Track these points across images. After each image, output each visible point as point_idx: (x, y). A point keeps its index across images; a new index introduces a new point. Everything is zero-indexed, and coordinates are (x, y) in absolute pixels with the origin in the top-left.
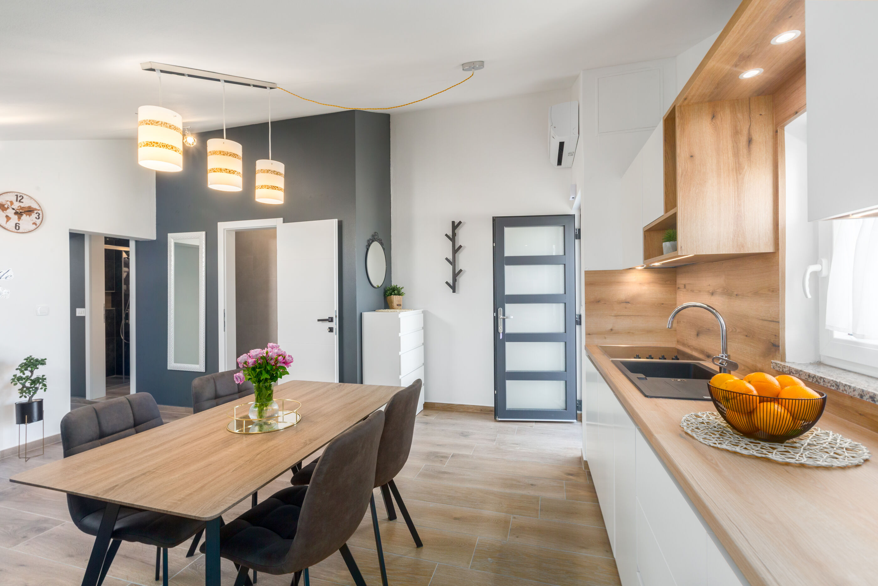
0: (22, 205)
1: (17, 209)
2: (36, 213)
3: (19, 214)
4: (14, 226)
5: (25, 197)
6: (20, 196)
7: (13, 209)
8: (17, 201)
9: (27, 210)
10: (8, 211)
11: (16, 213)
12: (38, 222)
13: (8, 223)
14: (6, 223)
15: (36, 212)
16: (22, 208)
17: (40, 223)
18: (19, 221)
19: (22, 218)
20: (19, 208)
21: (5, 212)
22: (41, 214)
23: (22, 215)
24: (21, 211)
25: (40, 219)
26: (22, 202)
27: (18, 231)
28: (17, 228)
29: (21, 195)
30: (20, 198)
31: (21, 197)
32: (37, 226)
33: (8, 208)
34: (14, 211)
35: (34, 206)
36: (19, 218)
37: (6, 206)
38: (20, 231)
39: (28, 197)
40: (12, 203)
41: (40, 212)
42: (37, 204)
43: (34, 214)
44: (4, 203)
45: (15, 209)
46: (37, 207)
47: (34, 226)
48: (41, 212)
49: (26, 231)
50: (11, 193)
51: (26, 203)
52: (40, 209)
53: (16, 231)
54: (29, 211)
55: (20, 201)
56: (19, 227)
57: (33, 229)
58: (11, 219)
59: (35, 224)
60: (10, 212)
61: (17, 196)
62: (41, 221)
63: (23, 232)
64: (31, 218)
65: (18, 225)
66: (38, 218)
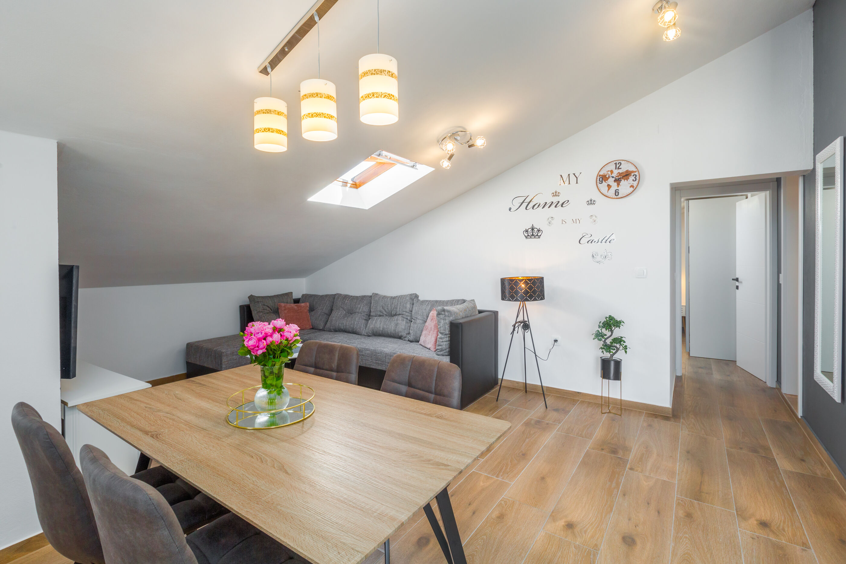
0: (620, 171)
1: (616, 177)
2: (633, 176)
3: (618, 181)
4: (614, 192)
5: (622, 162)
6: (618, 164)
7: (613, 177)
8: (616, 169)
9: (625, 174)
10: (609, 180)
11: (615, 181)
12: (635, 183)
13: (609, 191)
14: (608, 192)
15: (633, 174)
16: (620, 174)
17: (637, 184)
18: (618, 187)
19: (621, 184)
20: (618, 174)
21: (606, 182)
22: (638, 175)
23: (621, 180)
24: (620, 177)
25: (637, 180)
26: (621, 168)
27: (618, 197)
28: (617, 194)
29: (619, 161)
30: (618, 165)
31: (620, 164)
32: (634, 188)
33: (609, 177)
34: (614, 179)
35: (631, 168)
36: (618, 185)
37: (607, 176)
38: (619, 196)
39: (625, 162)
40: (612, 172)
41: (636, 173)
42: (634, 166)
43: (631, 177)
44: (606, 173)
45: (615, 177)
46: (634, 169)
47: (632, 189)
48: (638, 173)
49: (624, 196)
50: (611, 163)
51: (624, 168)
52: (637, 171)
53: (616, 197)
54: (626, 175)
55: (618, 168)
56: (618, 192)
57: (630, 192)
58: (612, 187)
59: (632, 186)
60: (611, 181)
61: (616, 164)
62: (637, 182)
63: (622, 196)
64: (628, 182)
65: (617, 191)
66: (634, 179)
